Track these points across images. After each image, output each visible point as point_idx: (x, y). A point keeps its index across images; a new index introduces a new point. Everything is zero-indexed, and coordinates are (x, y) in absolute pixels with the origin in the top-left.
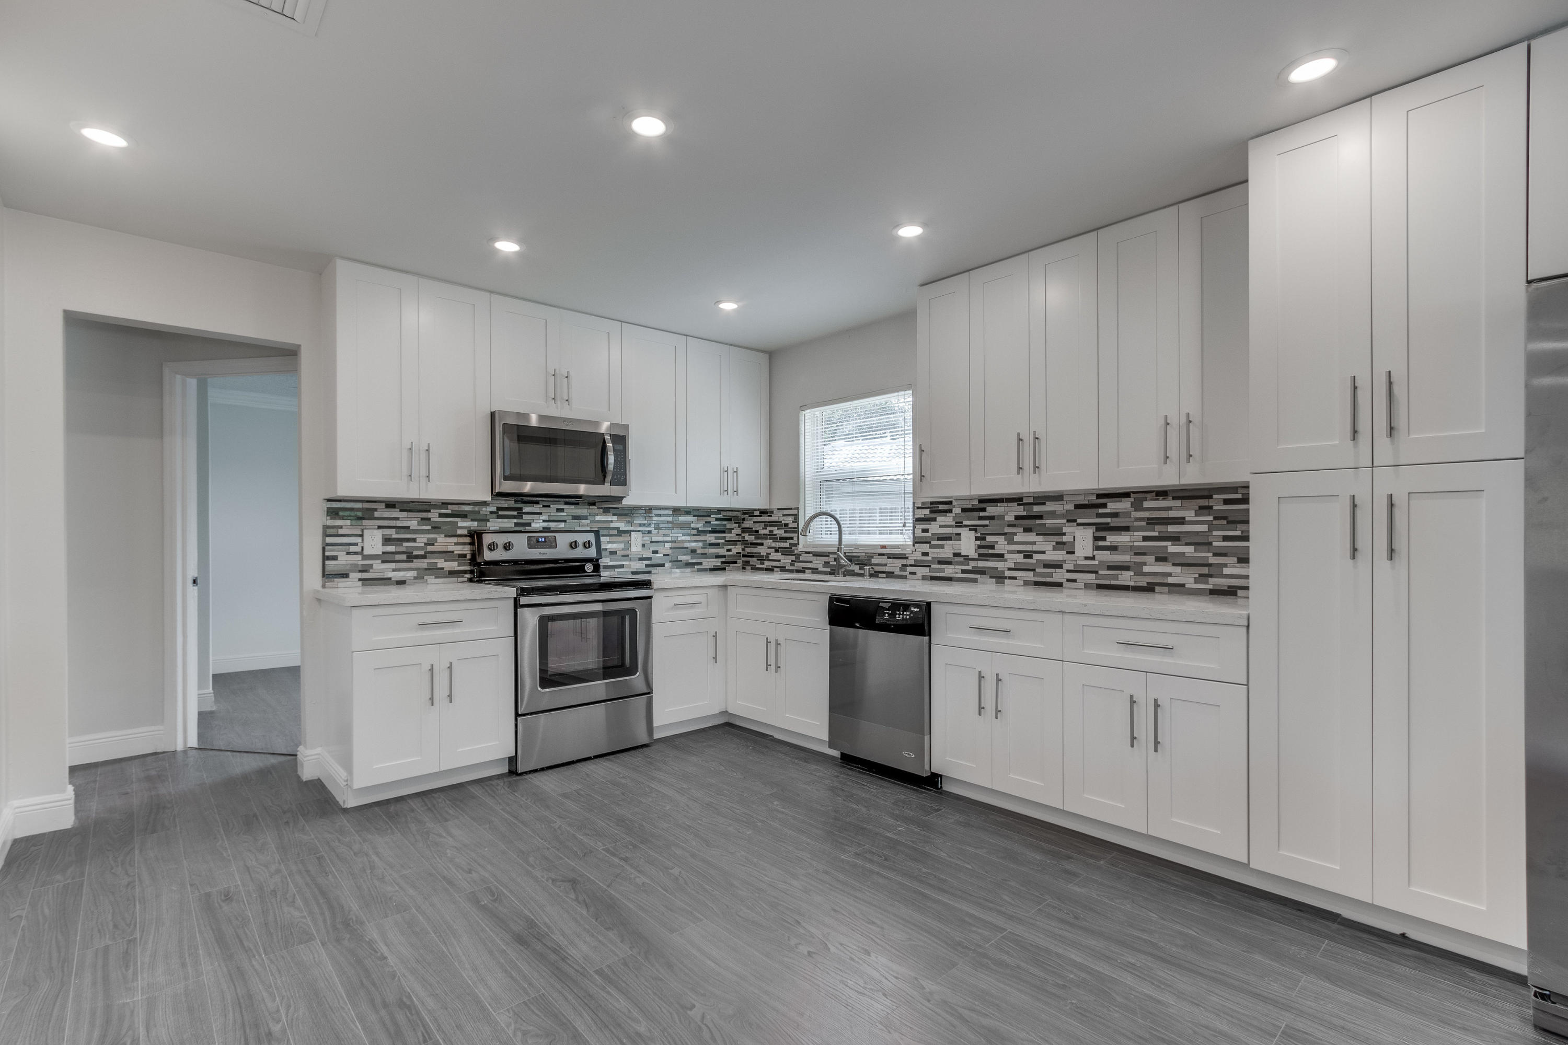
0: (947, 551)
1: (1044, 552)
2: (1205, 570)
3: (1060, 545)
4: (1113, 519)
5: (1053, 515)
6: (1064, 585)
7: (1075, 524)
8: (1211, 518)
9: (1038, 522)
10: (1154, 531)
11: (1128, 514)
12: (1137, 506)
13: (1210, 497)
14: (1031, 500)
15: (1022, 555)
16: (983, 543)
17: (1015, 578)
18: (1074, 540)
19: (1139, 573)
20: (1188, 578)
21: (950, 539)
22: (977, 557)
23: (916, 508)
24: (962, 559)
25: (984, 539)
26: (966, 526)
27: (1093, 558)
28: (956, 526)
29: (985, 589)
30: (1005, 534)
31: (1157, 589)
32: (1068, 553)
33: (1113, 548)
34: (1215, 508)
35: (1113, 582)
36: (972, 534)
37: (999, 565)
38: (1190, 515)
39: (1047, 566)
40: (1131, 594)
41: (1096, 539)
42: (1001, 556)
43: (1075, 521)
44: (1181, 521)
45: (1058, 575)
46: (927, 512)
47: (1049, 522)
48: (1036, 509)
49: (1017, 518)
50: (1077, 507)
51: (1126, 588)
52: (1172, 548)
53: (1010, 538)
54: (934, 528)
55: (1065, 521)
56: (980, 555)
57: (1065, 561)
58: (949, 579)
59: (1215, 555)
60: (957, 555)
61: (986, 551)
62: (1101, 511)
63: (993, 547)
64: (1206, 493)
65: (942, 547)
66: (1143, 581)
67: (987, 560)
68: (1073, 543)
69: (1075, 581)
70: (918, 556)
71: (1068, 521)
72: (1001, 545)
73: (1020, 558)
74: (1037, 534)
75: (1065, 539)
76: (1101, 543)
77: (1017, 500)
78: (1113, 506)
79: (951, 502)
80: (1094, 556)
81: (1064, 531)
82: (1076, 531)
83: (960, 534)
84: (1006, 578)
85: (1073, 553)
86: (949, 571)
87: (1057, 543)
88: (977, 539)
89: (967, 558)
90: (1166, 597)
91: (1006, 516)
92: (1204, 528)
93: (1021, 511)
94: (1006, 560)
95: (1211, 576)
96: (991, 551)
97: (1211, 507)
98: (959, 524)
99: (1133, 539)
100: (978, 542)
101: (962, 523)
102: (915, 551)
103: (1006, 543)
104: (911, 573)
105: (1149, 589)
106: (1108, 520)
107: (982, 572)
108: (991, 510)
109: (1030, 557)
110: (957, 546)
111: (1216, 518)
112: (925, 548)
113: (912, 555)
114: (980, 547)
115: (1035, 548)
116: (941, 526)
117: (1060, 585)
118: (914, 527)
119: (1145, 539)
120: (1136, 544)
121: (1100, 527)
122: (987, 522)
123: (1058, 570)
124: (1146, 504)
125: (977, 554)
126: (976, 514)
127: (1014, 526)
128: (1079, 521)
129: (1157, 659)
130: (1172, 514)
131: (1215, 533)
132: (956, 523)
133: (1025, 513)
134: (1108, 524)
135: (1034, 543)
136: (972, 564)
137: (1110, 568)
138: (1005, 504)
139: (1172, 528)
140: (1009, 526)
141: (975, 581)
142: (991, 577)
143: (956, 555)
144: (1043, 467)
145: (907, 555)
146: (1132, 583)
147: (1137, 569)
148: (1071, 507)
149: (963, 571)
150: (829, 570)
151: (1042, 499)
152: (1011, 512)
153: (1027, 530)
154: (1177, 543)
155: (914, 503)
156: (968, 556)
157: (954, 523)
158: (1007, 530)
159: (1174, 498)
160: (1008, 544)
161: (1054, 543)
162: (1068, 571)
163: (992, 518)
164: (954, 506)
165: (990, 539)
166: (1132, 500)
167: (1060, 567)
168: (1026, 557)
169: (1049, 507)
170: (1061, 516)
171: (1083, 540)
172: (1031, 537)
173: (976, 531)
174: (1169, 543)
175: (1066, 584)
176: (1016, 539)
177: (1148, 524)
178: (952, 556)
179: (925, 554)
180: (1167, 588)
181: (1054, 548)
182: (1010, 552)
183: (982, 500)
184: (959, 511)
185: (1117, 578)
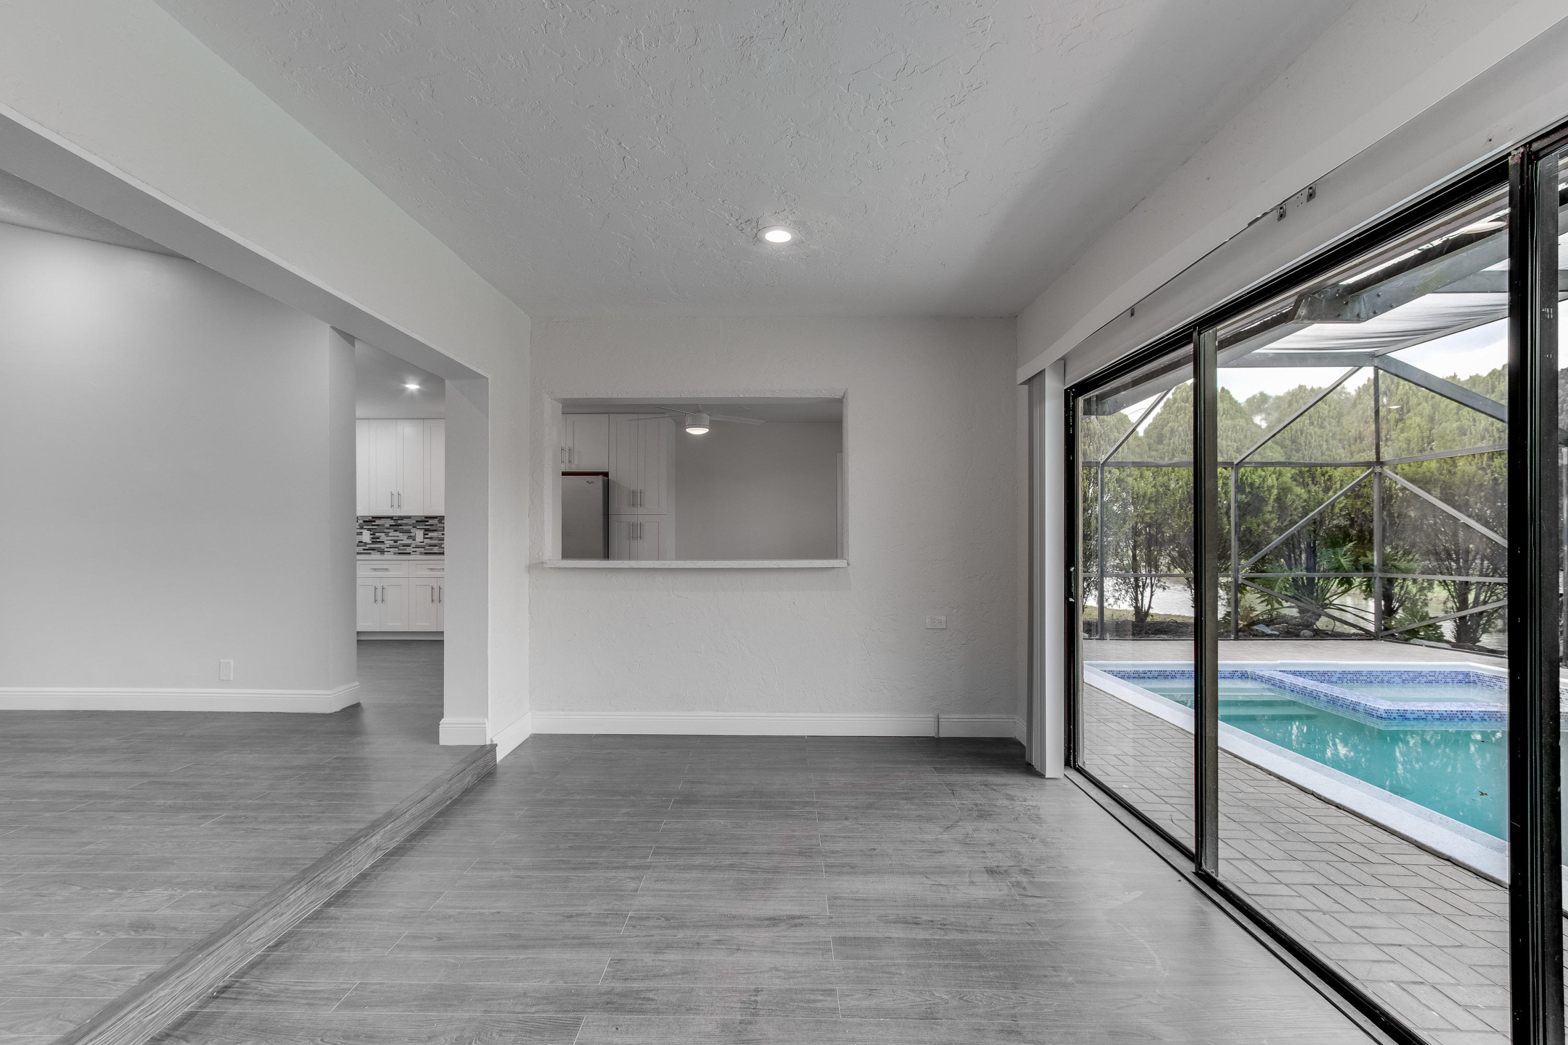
1: (402, 540)
3: (409, 537)
5: (407, 525)
7: (416, 529)
9: (400, 527)
11: (436, 525)
14: (397, 518)
15: (392, 542)
16: (374, 536)
17: (389, 552)
22: (370, 542)
24: (363, 544)
26: (366, 529)
27: (423, 542)
28: (360, 529)
29: (376, 556)
30: (384, 533)
32: (413, 540)
33: (431, 538)
35: (429, 551)
37: (382, 546)
39: (404, 546)
41: (425, 534)
42: (382, 542)
43: (416, 527)
45: (409, 550)
47: (405, 528)
48: (399, 522)
49: (391, 525)
50: (417, 521)
51: (435, 553)
53: (387, 534)
56: (373, 542)
57: (411, 544)
60: (361, 542)
61: (375, 540)
62: (427, 523)
63: (379, 538)
67: (376, 544)
68: (415, 536)
69: (416, 551)
71: (413, 527)
72: (383, 537)
74: (400, 533)
75: (412, 534)
76: (426, 536)
77: (391, 518)
78: (431, 522)
81: (412, 531)
82: (416, 531)
83: (362, 533)
84: (385, 552)
85: (415, 540)
89: (366, 544)
91: (385, 525)
93: (392, 522)
94: (385, 544)
96: (378, 540)
98: (362, 528)
100: (372, 536)
106: (429, 527)
107: (373, 549)
108: (378, 522)
109: (396, 542)
110: (361, 538)
114: (372, 538)
115: (399, 538)
117: (409, 553)
120: (439, 536)
121: (426, 530)
122: (376, 527)
123: (408, 547)
126: (371, 524)
127: (390, 529)
128: (418, 527)
129: (439, 573)
133: (394, 524)
134: (428, 529)
135: (398, 536)
136: (370, 546)
137: (428, 546)
138: (385, 520)
140: (387, 529)
141: (370, 553)
142: (378, 552)
144: (402, 506)
146: (438, 551)
147: (439, 545)
148: (414, 522)
149: (364, 550)
151: (402, 518)
152: (388, 523)
153: (395, 531)
156: (367, 542)
157: (359, 527)
158: (386, 531)
160: (386, 537)
162: (413, 548)
163: (379, 525)
164: (360, 520)
165: (377, 534)
166: (436, 520)
167: (410, 546)
168: (395, 542)
169: (405, 521)
170: (411, 525)
171: (419, 535)
172: (397, 534)
173: (370, 531)
175: (412, 553)
176: (390, 534)
181: (408, 538)
182: (387, 540)
183: (373, 518)
184: (362, 522)
185: (432, 549)
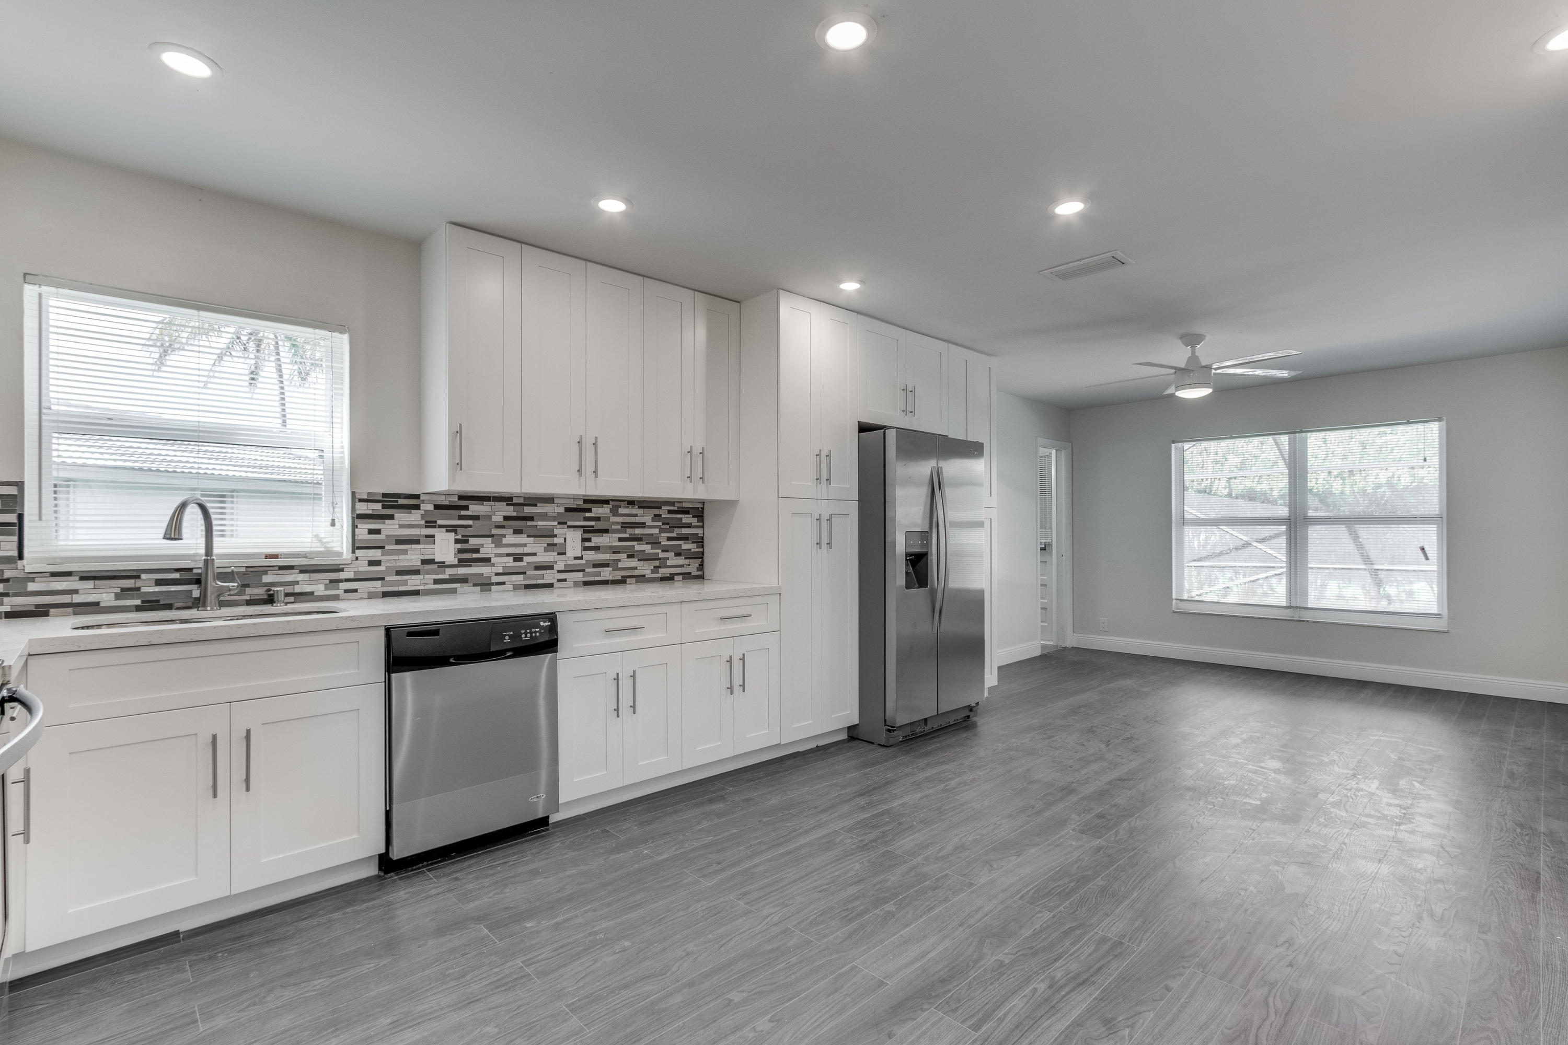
0: (413, 556)
1: (535, 554)
2: (657, 563)
3: (551, 546)
4: (597, 522)
5: (544, 516)
6: (555, 586)
7: (566, 526)
8: (660, 524)
9: (529, 523)
10: (626, 533)
11: (607, 519)
12: (614, 512)
13: (660, 508)
14: (522, 501)
15: (511, 558)
16: (465, 546)
17: (503, 583)
18: (565, 541)
19: (616, 569)
20: (646, 569)
21: (417, 542)
22: (456, 562)
23: (357, 500)
24: (436, 566)
25: (467, 541)
26: (440, 526)
27: (581, 558)
28: (427, 527)
30: (492, 536)
31: (628, 580)
32: (559, 554)
33: (596, 548)
34: (663, 516)
35: (597, 578)
36: (452, 536)
37: (485, 570)
38: (648, 521)
39: (538, 568)
40: (610, 586)
41: (583, 540)
42: (487, 560)
43: (566, 523)
44: (642, 525)
45: (549, 576)
46: (378, 506)
47: (540, 523)
48: (528, 510)
49: (506, 518)
50: (568, 510)
51: (607, 582)
52: (638, 547)
53: (497, 540)
54: (390, 528)
55: (556, 523)
56: (460, 560)
57: (556, 562)
58: (416, 593)
59: (663, 551)
60: (431, 562)
61: (468, 556)
62: (587, 515)
63: (477, 551)
64: (657, 505)
65: (405, 552)
66: (618, 575)
67: (470, 566)
68: (563, 545)
69: (565, 580)
70: (363, 567)
71: (559, 523)
72: (487, 548)
73: (509, 561)
74: (528, 536)
75: (556, 540)
76: (587, 544)
77: (507, 499)
78: (597, 511)
79: (417, 497)
80: (582, 556)
81: (555, 533)
82: (567, 533)
83: (433, 536)
84: (492, 584)
85: (565, 554)
86: (414, 582)
87: (549, 545)
88: (457, 541)
89: (442, 565)
90: (633, 587)
91: (493, 516)
92: (657, 531)
93: (510, 511)
94: (493, 565)
95: (660, 567)
96: (475, 556)
97: (660, 515)
98: (430, 524)
99: (612, 540)
100: (459, 546)
101: (436, 522)
102: (357, 558)
103: (493, 545)
104: (346, 591)
105: (622, 581)
106: (593, 523)
107: (463, 580)
108: (475, 509)
109: (521, 560)
110: (429, 551)
111: (663, 524)
112: (376, 554)
113: (350, 566)
114: (459, 551)
115: (527, 550)
116: (401, 526)
117: (551, 586)
118: (354, 527)
119: (621, 540)
120: (614, 544)
122: (470, 522)
123: (549, 571)
124: (621, 511)
125: (456, 559)
126: (456, 512)
127: (503, 527)
128: (569, 523)
130: (637, 520)
131: (663, 535)
132: (426, 522)
133: (515, 514)
134: (593, 526)
135: (525, 545)
136: (449, 571)
137: (595, 566)
138: (493, 503)
139: (638, 531)
140: (497, 527)
141: (454, 591)
142: (475, 585)
143: (424, 562)
145: (341, 567)
146: (611, 578)
147: (613, 564)
148: (562, 510)
149: (436, 582)
150: (138, 602)
151: (533, 500)
152: (500, 512)
153: (517, 532)
154: (641, 542)
155: (353, 494)
156: (444, 562)
157: (423, 522)
158: (495, 531)
159: (639, 507)
160: (496, 547)
161: (546, 545)
162: (559, 571)
163: (476, 518)
164: (423, 502)
166: (611, 507)
167: (551, 568)
168: (515, 560)
169: (540, 509)
170: (554, 518)
171: (573, 541)
172: (522, 539)
173: (456, 533)
174: (635, 543)
175: (556, 585)
176: (505, 541)
177: (622, 527)
178: (419, 563)
179: (378, 563)
180: (634, 579)
181: (546, 550)
182: (497, 555)
183: (461, 498)
184: (430, 507)
185: (599, 574)
